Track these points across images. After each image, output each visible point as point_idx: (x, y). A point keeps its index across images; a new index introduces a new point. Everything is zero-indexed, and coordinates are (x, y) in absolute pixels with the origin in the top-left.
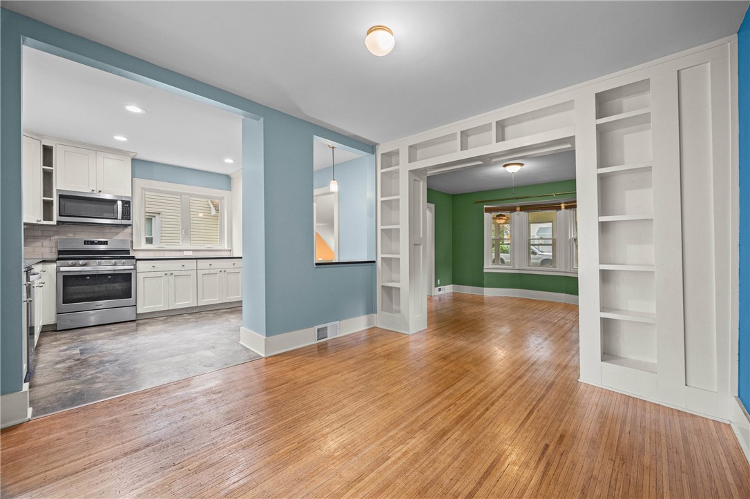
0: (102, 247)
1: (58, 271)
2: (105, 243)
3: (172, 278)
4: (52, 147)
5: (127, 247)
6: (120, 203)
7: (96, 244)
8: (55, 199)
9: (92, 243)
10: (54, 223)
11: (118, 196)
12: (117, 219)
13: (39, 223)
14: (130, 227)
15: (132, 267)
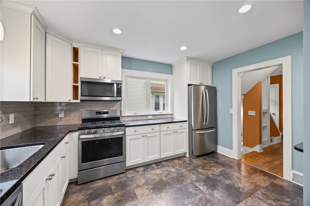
0: (105, 116)
1: (79, 139)
2: (107, 113)
3: (146, 138)
4: (78, 48)
5: (118, 114)
6: (115, 85)
7: (102, 114)
8: (79, 84)
9: (100, 113)
10: (79, 101)
11: (114, 81)
12: (113, 97)
13: (70, 102)
14: (120, 102)
15: (123, 133)
